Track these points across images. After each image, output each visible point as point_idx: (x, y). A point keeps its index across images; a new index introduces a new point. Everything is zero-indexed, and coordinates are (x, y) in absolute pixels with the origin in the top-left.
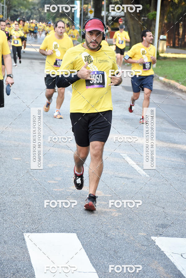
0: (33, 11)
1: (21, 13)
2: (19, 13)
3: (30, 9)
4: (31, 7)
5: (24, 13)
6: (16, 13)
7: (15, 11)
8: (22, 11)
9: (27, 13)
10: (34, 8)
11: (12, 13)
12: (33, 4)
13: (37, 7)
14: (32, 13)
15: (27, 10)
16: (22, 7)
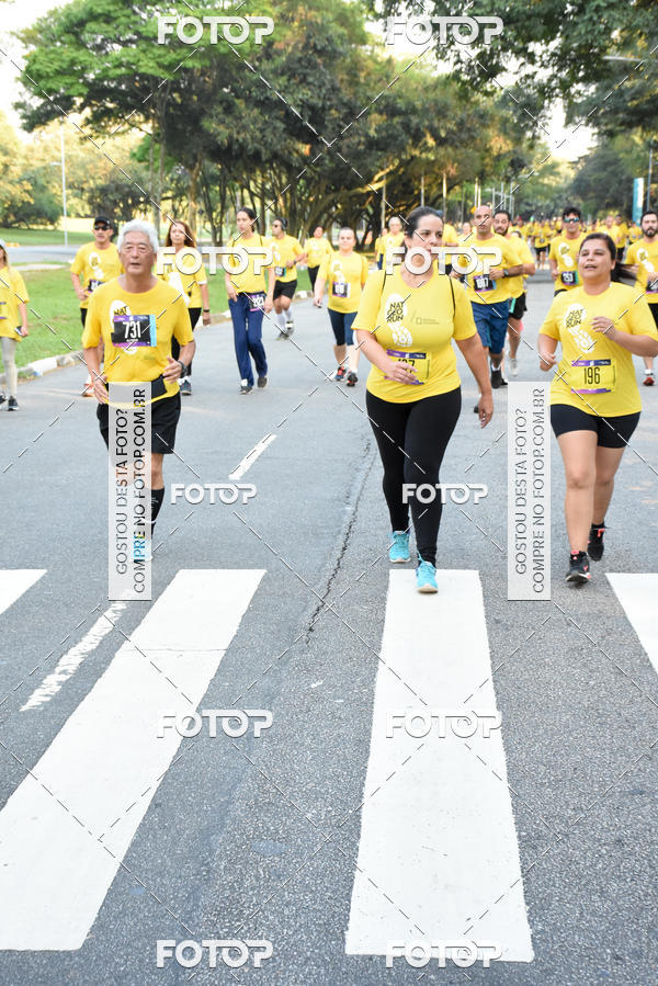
0: (558, 201)
1: (537, 208)
2: (534, 208)
3: (553, 200)
4: (556, 195)
5: (541, 207)
6: (528, 208)
7: (527, 204)
8: (539, 204)
9: (548, 206)
10: (560, 197)
11: (524, 208)
12: (559, 191)
13: (565, 196)
14: (556, 206)
15: (548, 202)
16: (539, 197)
